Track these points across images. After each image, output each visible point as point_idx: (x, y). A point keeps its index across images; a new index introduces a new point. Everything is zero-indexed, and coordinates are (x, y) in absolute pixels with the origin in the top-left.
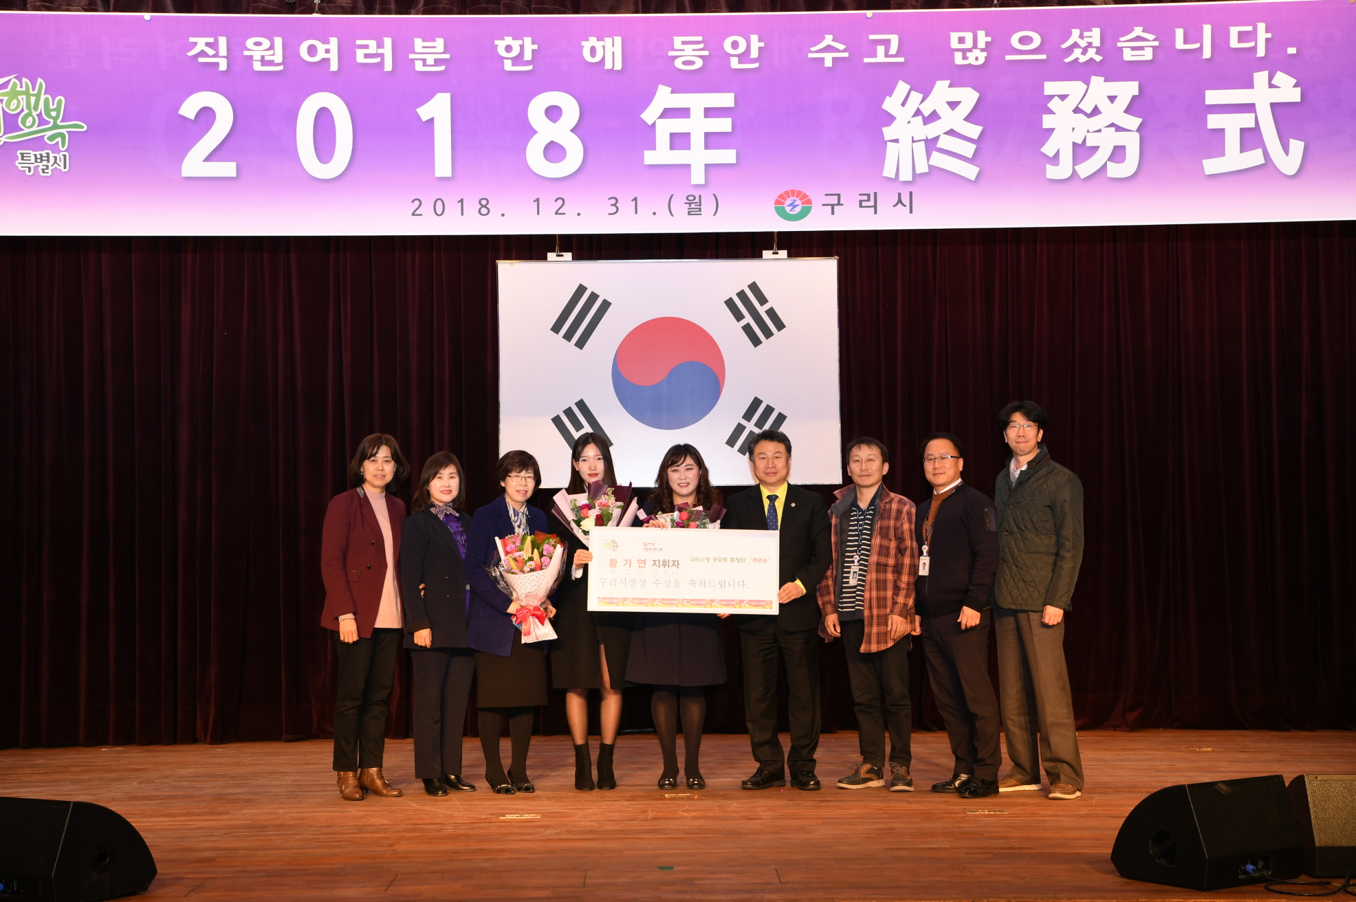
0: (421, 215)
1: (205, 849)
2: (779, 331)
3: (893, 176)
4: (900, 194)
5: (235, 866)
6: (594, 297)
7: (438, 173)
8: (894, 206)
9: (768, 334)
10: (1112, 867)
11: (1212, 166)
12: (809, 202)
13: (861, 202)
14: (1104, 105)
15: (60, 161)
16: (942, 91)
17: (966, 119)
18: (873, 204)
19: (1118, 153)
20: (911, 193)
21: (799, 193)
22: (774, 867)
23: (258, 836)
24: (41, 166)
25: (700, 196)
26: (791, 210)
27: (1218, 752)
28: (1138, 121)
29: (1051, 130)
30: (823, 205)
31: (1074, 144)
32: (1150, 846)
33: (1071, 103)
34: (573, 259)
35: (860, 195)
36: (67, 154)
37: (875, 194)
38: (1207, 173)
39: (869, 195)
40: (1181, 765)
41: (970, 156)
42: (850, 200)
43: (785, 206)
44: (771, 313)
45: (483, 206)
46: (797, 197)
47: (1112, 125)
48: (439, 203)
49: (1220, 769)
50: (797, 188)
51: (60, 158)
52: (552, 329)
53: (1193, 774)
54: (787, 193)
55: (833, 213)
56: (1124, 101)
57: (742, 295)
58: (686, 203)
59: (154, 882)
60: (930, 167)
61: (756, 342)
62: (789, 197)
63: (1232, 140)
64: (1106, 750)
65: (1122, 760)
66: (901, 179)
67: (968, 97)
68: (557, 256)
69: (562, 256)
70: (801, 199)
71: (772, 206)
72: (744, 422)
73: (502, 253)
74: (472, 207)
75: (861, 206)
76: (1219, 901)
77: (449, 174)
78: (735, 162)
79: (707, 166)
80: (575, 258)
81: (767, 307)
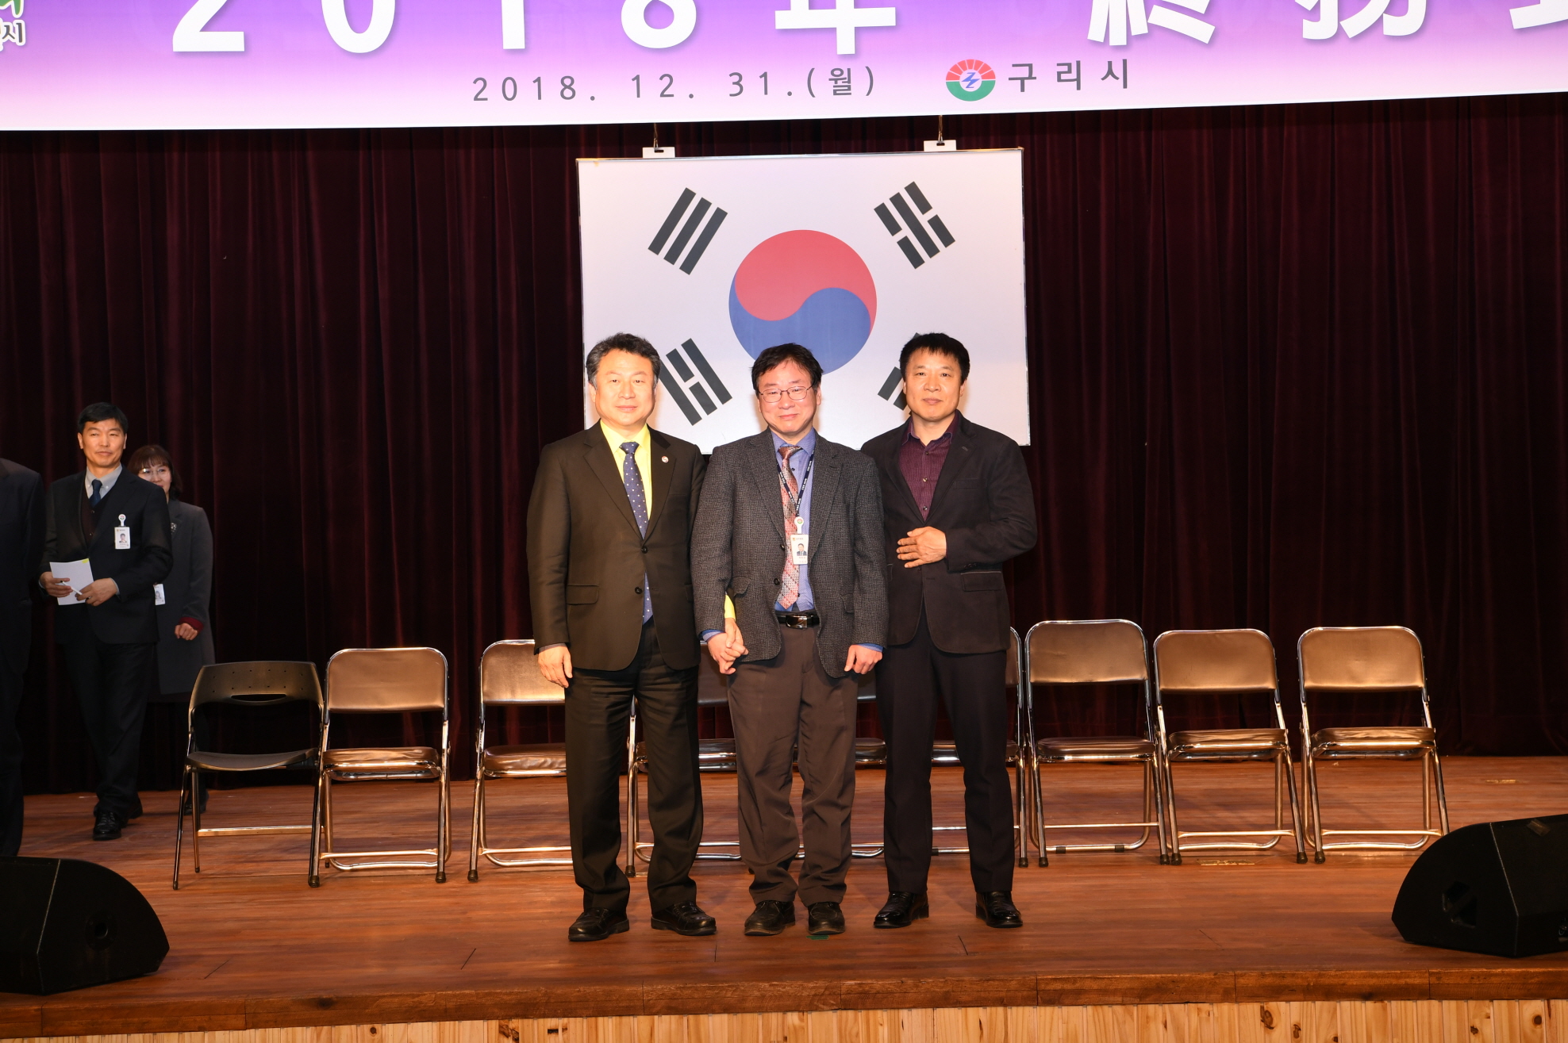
0: (486, 99)
1: (226, 920)
2: (946, 246)
3: (1101, 39)
4: (1110, 63)
5: (266, 940)
6: (704, 205)
7: (507, 45)
8: (1103, 79)
9: (932, 250)
10: (1394, 929)
11: (1522, 17)
12: (992, 75)
13: (1059, 74)
15: (14, 31)
18: (1075, 77)
19: (1398, 3)
20: (1125, 62)
21: (979, 63)
22: (957, 935)
23: (291, 902)
25: (849, 70)
26: (967, 87)
27: (1524, 784)
30: (1010, 79)
32: (1443, 902)
34: (677, 155)
35: (1058, 65)
36: (22, 22)
37: (1078, 63)
38: (1516, 26)
39: (1069, 65)
40: (1476, 802)
41: (1203, 11)
42: (1046, 72)
43: (960, 81)
44: (936, 223)
45: (566, 87)
46: (976, 69)
48: (509, 83)
49: (1527, 806)
50: (975, 57)
51: (14, 28)
52: (650, 248)
53: (1493, 812)
54: (962, 64)
55: (1023, 90)
57: (897, 200)
58: (830, 80)
59: (165, 961)
60: (1150, 26)
61: (916, 261)
62: (965, 69)
64: (1377, 783)
65: (1399, 796)
66: (1113, 42)
68: (656, 151)
69: (662, 151)
70: (980, 72)
71: (944, 82)
73: (583, 149)
74: (552, 88)
75: (1059, 80)
76: (1532, 970)
77: (522, 46)
78: (894, 24)
79: (858, 30)
80: (679, 154)
81: (930, 215)
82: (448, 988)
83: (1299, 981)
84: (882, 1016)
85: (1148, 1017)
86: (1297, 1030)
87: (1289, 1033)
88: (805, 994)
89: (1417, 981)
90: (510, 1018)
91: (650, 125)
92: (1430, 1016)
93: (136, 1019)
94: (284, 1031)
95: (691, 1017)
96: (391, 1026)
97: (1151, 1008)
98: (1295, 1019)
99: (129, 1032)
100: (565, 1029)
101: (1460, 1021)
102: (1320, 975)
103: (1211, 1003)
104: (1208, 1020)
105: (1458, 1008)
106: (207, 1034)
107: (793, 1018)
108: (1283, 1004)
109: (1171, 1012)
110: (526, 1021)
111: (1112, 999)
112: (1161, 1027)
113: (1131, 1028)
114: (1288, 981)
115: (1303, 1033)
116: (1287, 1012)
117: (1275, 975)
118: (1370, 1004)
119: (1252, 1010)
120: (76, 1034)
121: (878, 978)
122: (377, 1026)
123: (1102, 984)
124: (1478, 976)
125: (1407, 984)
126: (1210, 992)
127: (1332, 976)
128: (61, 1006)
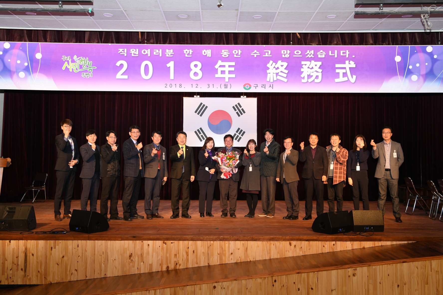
0: (167, 87)
2: (244, 113)
3: (269, 81)
4: (270, 85)
5: (126, 226)
6: (204, 105)
7: (171, 78)
8: (269, 87)
9: (242, 114)
10: (312, 230)
11: (337, 80)
12: (251, 86)
13: (262, 86)
14: (314, 67)
15: (91, 75)
16: (280, 63)
17: (285, 69)
18: (264, 87)
19: (317, 77)
20: (273, 85)
21: (249, 84)
24: (87, 76)
25: (227, 84)
28: (321, 70)
29: (303, 72)
30: (254, 87)
31: (308, 75)
32: (320, 225)
33: (307, 66)
36: (92, 73)
37: (265, 84)
38: (336, 82)
41: (285, 77)
42: (260, 86)
43: (246, 87)
44: (242, 109)
45: (180, 86)
47: (316, 71)
48: (171, 85)
50: (248, 83)
52: (195, 112)
54: (246, 84)
55: (256, 88)
56: (318, 66)
57: (236, 105)
58: (224, 86)
59: (108, 229)
60: (277, 79)
61: (239, 116)
63: (341, 75)
66: (271, 81)
67: (285, 64)
69: (197, 96)
71: (243, 87)
72: (236, 133)
73: (184, 96)
74: (178, 86)
75: (262, 87)
76: (333, 237)
77: (173, 79)
78: (235, 77)
79: (229, 78)
80: (200, 97)
81: (241, 108)
82: (155, 235)
83: (296, 238)
84: (227, 242)
85: (271, 243)
86: (295, 246)
87: (294, 246)
88: (214, 238)
89: (315, 238)
90: (165, 240)
91: (196, 92)
92: (317, 244)
93: (103, 238)
94: (127, 241)
95: (195, 241)
96: (145, 241)
97: (271, 242)
98: (295, 244)
99: (102, 240)
100: (174, 243)
101: (321, 245)
102: (299, 237)
103: (281, 241)
104: (281, 244)
105: (321, 243)
106: (115, 241)
107: (212, 242)
108: (293, 241)
109: (275, 242)
110: (167, 241)
111: (265, 240)
112: (273, 245)
113: (268, 245)
114: (294, 238)
115: (296, 246)
116: (294, 243)
117: (292, 237)
118: (307, 242)
119: (288, 242)
120: (94, 240)
121: (226, 236)
122: (143, 241)
123: (263, 238)
124: (325, 237)
125: (313, 239)
126: (281, 239)
127: (301, 237)
128: (91, 235)
